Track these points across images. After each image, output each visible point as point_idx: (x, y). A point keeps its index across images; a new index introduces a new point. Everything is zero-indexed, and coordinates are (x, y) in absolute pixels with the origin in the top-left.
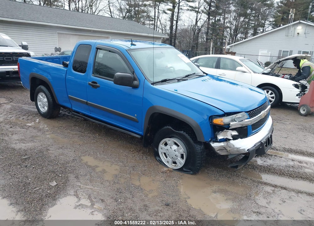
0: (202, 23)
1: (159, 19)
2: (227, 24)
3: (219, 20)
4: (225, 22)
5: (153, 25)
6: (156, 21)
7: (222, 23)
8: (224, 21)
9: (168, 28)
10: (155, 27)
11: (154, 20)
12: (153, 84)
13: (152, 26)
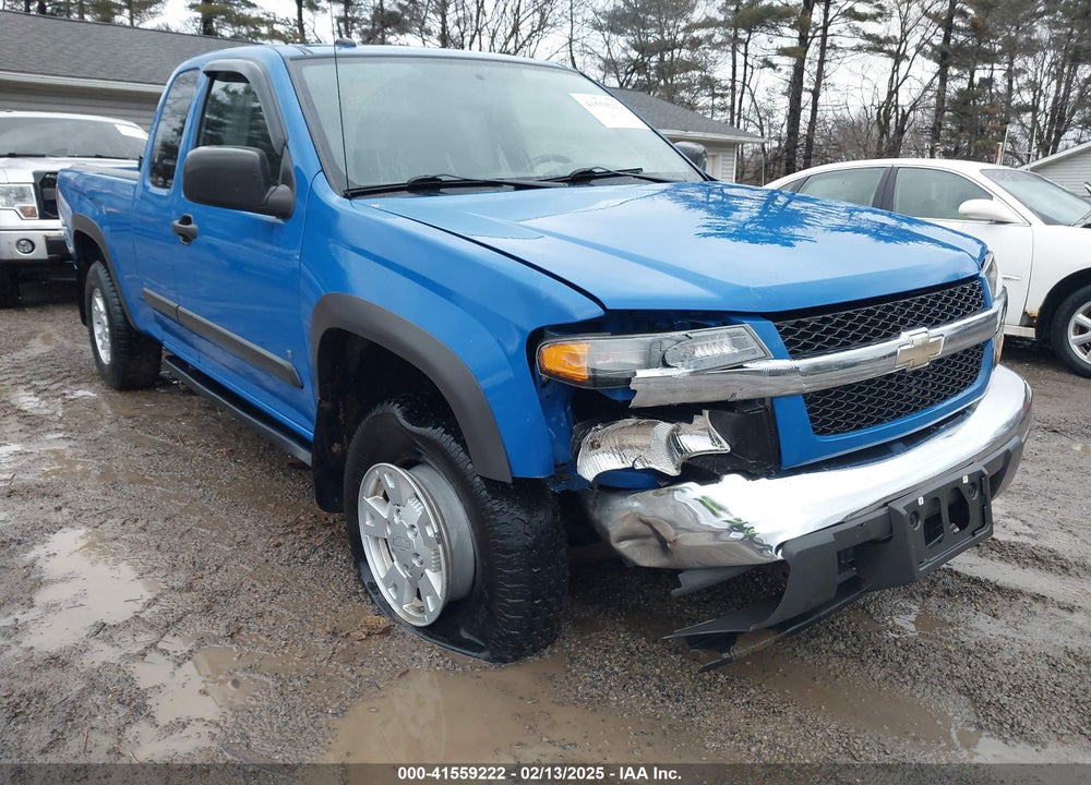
0: (915, 94)
1: (747, 89)
2: (1022, 93)
3: (989, 82)
4: (1015, 86)
5: (723, 110)
6: (738, 97)
7: (1001, 89)
8: (1010, 82)
9: (781, 117)
10: (732, 118)
11: (729, 92)
12: (352, 194)
13: (720, 114)
